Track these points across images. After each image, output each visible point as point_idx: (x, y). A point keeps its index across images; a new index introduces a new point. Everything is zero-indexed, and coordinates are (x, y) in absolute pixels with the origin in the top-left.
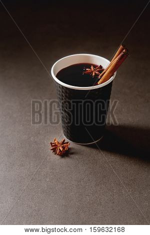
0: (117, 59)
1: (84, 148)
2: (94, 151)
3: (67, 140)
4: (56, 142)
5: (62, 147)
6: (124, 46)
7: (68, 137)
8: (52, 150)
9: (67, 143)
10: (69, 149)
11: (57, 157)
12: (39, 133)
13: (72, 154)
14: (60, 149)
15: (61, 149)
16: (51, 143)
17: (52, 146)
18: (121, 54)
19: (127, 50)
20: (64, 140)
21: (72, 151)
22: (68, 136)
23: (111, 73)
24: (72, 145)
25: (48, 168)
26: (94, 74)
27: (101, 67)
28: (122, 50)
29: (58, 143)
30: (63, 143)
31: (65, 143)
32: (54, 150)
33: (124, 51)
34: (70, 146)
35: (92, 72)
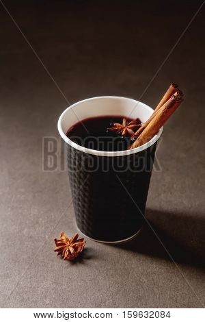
0: (164, 107)
1: (108, 249)
2: (125, 255)
3: (82, 235)
4: (63, 238)
5: (73, 247)
6: (175, 86)
7: (83, 230)
8: (55, 251)
9: (82, 240)
10: (85, 250)
11: (66, 264)
12: (37, 223)
13: (89, 258)
14: (69, 250)
15: (72, 250)
16: (55, 240)
17: (58, 245)
18: (170, 100)
19: (180, 93)
20: (77, 236)
21: (90, 254)
22: (83, 227)
23: (154, 130)
24: (89, 243)
25: (48, 282)
26: (123, 133)
27: (138, 121)
28: (173, 92)
29: (67, 240)
30: (75, 240)
31: (78, 241)
32: (60, 252)
33: (176, 94)
34: (86, 246)
35: (122, 129)
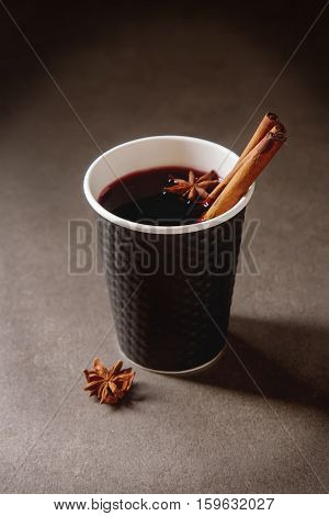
0: (255, 152)
1: (172, 384)
2: (199, 393)
3: (128, 363)
4: (98, 368)
5: (116, 382)
6: (273, 117)
7: (129, 354)
8: (86, 389)
9: (129, 370)
10: (134, 386)
11: (104, 409)
12: (55, 344)
13: (142, 399)
14: (108, 388)
15: (113, 388)
16: (86, 372)
17: (90, 380)
18: (265, 139)
19: (282, 129)
20: (121, 364)
21: (142, 392)
22: (130, 351)
23: (242, 188)
24: (141, 375)
25: (77, 440)
26: (191, 195)
27: (214, 176)
28: (270, 127)
29: (105, 371)
30: (118, 371)
31: (122, 372)
32: (95, 390)
33: (273, 130)
34: (136, 380)
35: (189, 188)
